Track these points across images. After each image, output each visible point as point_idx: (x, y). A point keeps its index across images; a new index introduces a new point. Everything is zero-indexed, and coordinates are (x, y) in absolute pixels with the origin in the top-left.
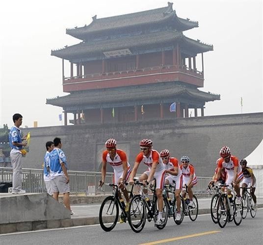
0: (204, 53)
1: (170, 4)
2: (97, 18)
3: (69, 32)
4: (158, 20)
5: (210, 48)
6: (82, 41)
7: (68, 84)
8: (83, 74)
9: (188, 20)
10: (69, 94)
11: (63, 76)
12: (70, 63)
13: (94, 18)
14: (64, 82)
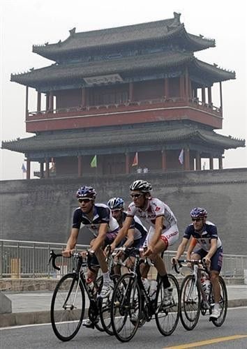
0: (222, 82)
1: (177, 16)
2: (76, 32)
4: (160, 35)
5: (231, 76)
6: (54, 62)
7: (32, 122)
8: (55, 108)
10: (35, 135)
11: (27, 111)
12: (37, 93)
13: (72, 31)
14: (28, 118)
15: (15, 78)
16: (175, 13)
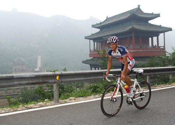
2: (108, 17)
3: (93, 26)
9: (153, 13)
11: (90, 49)
13: (107, 17)
15: (86, 38)
16: (138, 5)
